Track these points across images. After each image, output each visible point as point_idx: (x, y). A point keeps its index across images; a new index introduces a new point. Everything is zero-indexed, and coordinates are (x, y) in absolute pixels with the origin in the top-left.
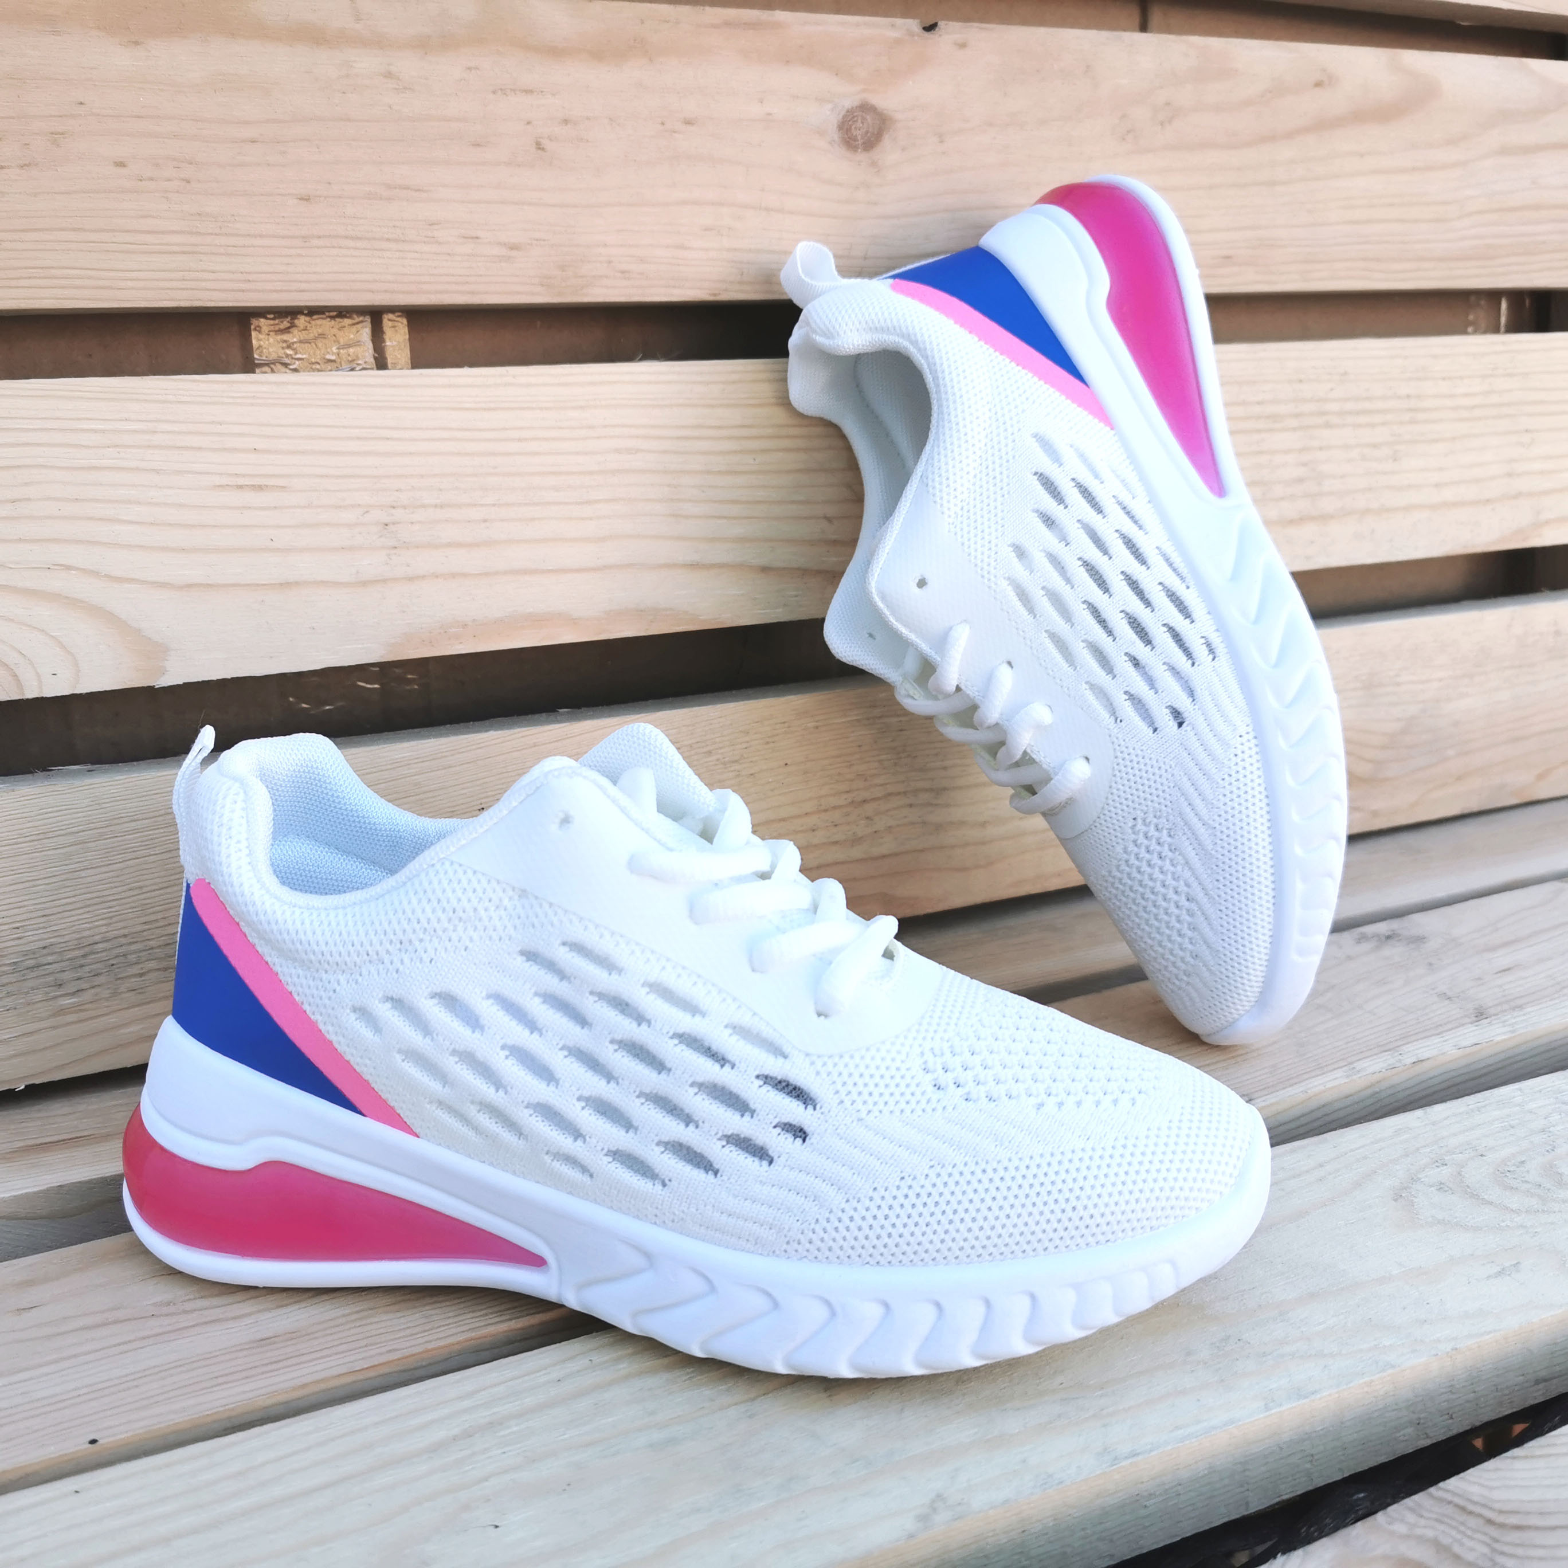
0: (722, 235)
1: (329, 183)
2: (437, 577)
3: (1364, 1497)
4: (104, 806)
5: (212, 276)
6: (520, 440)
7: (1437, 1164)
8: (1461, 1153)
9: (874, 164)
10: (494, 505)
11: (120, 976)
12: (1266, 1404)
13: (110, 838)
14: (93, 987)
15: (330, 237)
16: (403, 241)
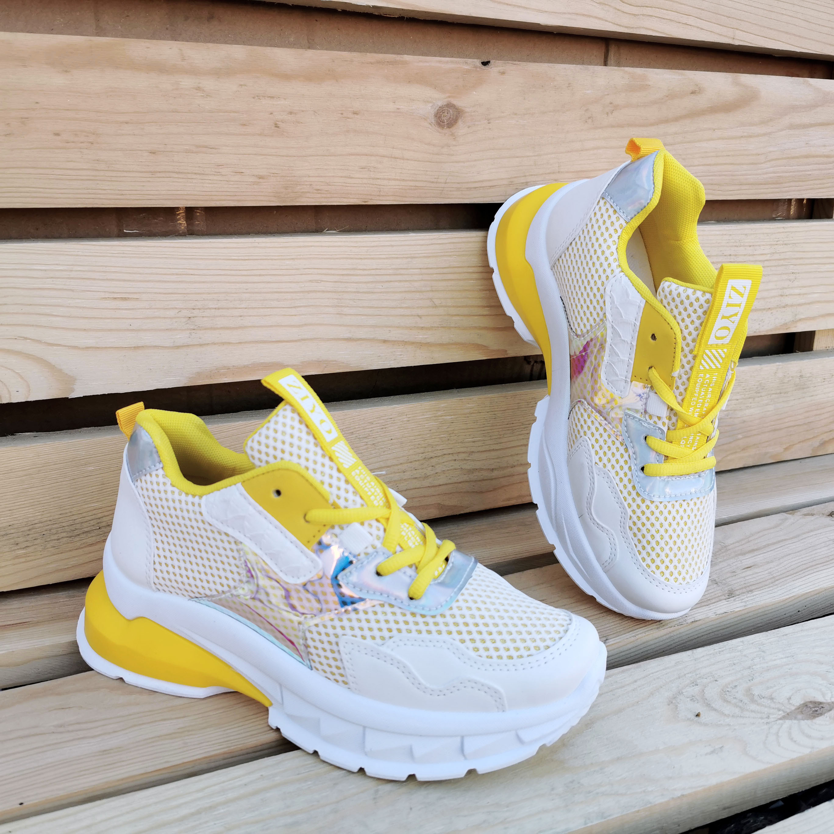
0: (371, 171)
1: (166, 145)
2: (215, 344)
4: (41, 457)
5: (104, 192)
7: (693, 684)
8: (706, 678)
9: (452, 134)
10: (246, 308)
11: (47, 540)
13: (43, 473)
14: (33, 545)
15: (165, 172)
16: (203, 174)
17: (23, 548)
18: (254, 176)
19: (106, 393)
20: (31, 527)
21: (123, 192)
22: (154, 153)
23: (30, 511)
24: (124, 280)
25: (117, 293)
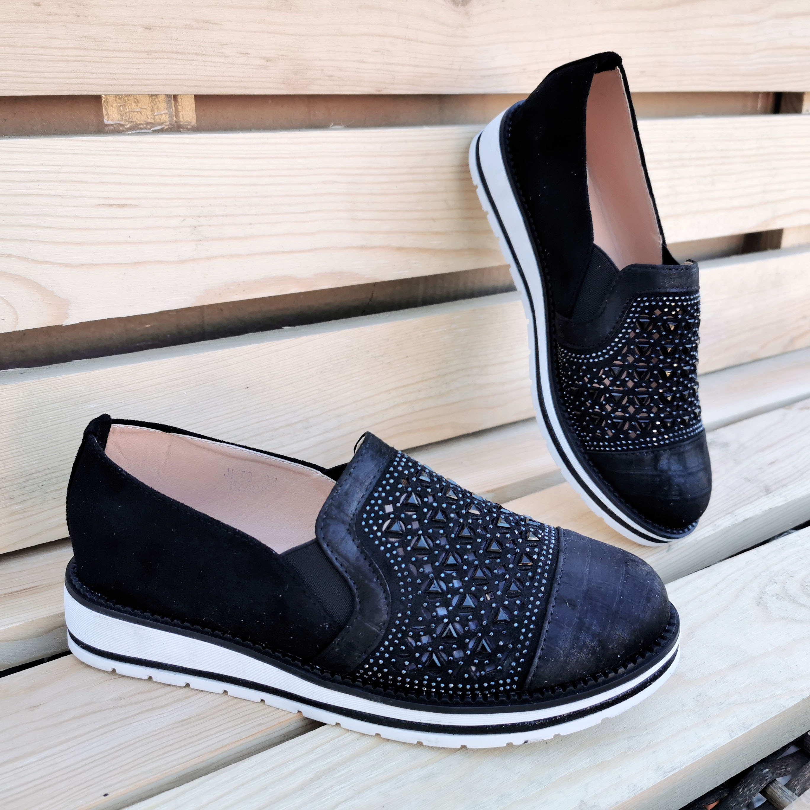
0: (384, 55)
1: (163, 19)
2: (224, 257)
3: (768, 772)
4: (35, 396)
5: (93, 76)
6: (270, 176)
7: (771, 583)
8: (781, 575)
9: (467, 14)
10: (256, 215)
11: (46, 491)
12: (730, 734)
13: (39, 414)
14: (31, 498)
15: (163, 51)
16: (205, 55)
17: (20, 503)
18: (261, 58)
19: (106, 318)
20: (27, 478)
21: (115, 77)
22: (149, 29)
23: (26, 459)
24: (120, 184)
25: (113, 199)
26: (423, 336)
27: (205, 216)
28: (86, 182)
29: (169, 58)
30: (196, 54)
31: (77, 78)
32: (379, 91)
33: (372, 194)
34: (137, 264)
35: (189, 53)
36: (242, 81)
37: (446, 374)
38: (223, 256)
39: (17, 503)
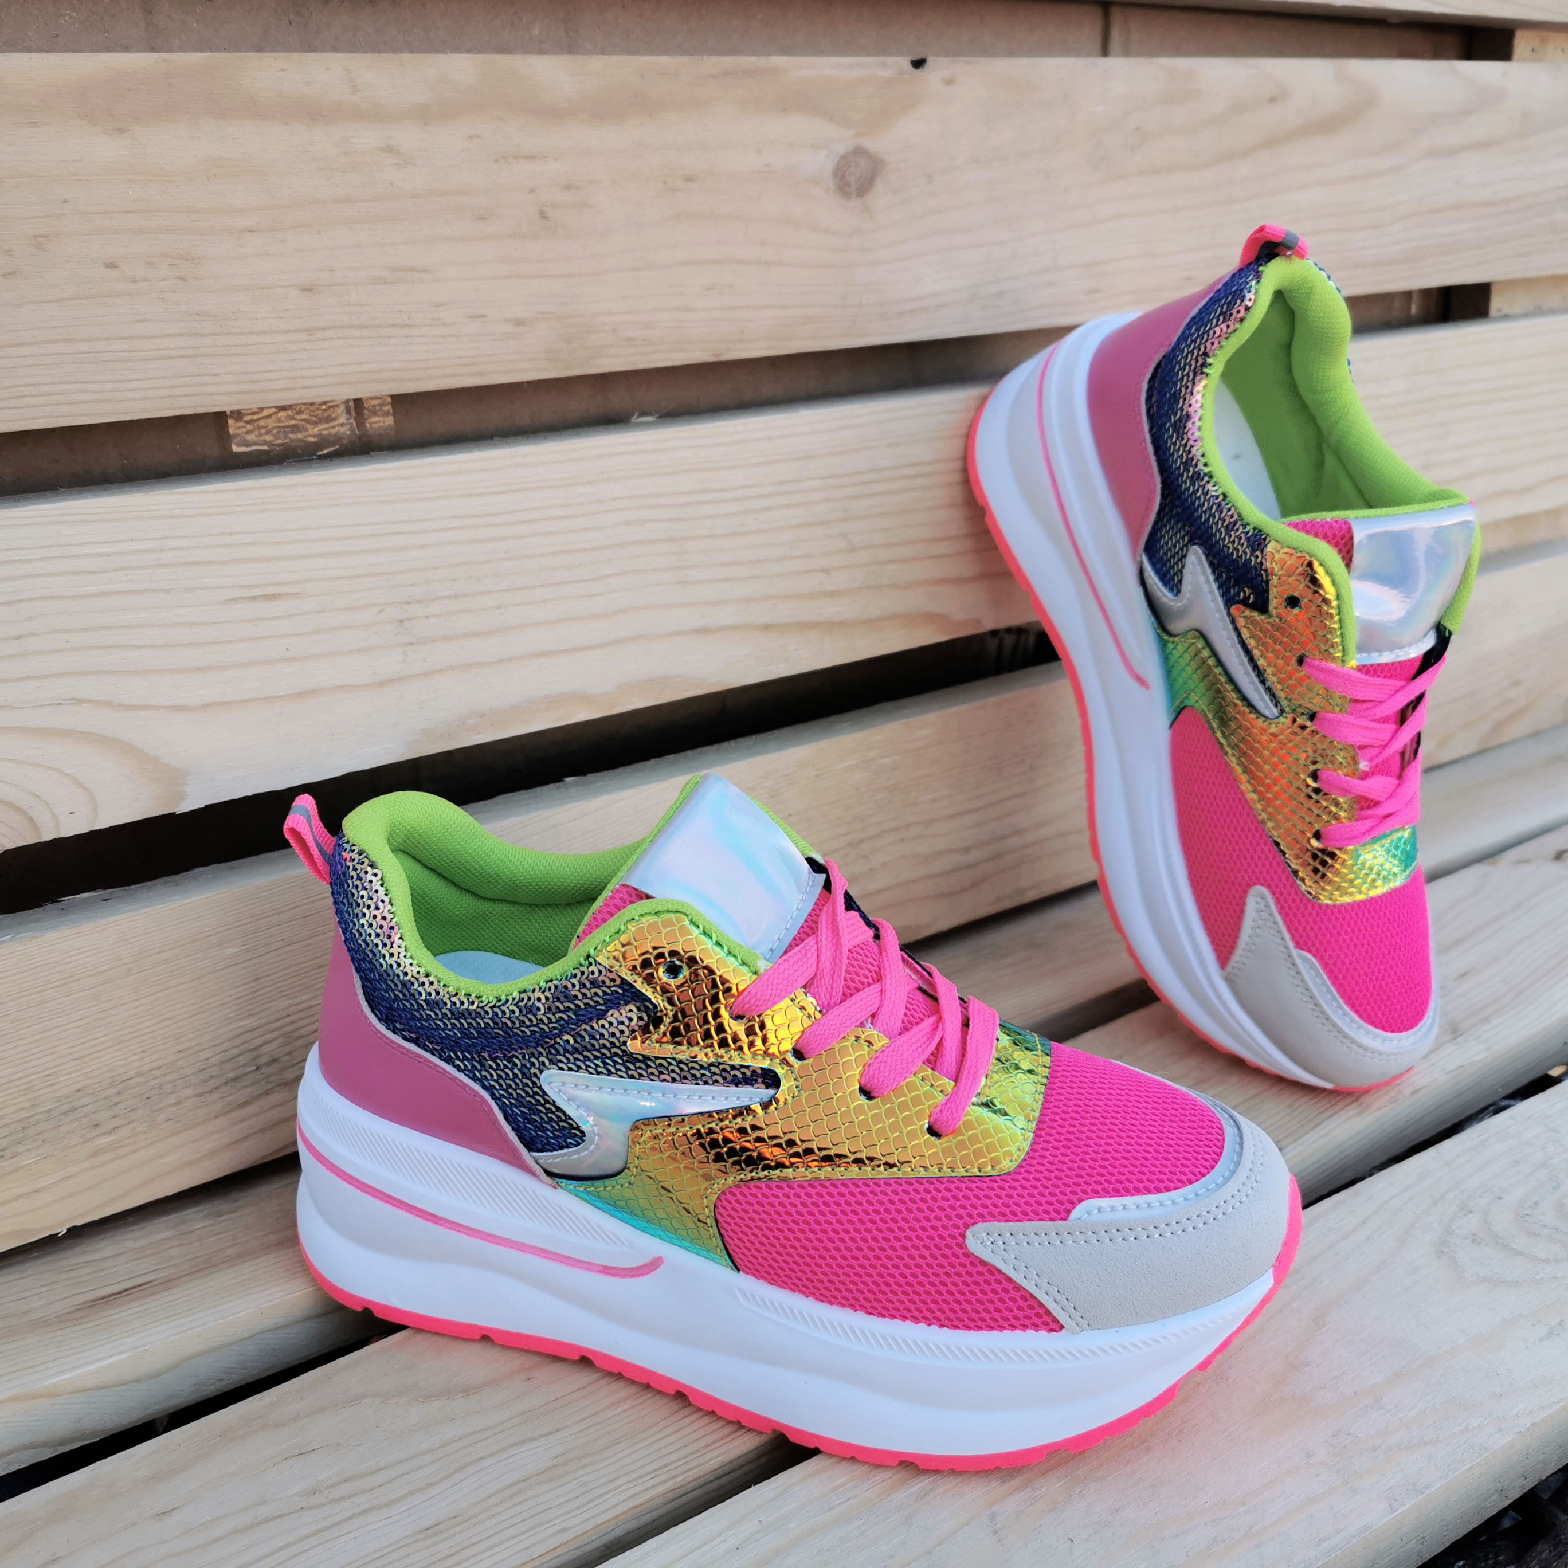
0: (723, 294)
1: (333, 271)
2: (454, 669)
3: (1464, 1565)
4: (130, 941)
5: (214, 379)
6: (530, 521)
7: (1463, 1212)
8: (1481, 1197)
9: (867, 209)
10: (507, 590)
11: (156, 1108)
12: (1390, 1506)
13: (141, 971)
14: (129, 1123)
15: (335, 327)
16: (409, 326)
17: (110, 1133)
18: (506, 320)
19: (250, 794)
20: (121, 1087)
21: (254, 377)
22: (308, 290)
23: (117, 1054)
25: (256, 586)
26: (818, 776)
27: (419, 602)
28: (210, 563)
29: (346, 338)
30: (394, 326)
31: (186, 386)
32: (717, 355)
33: (713, 536)
34: (302, 695)
35: (380, 326)
36: (475, 364)
37: (862, 841)
38: (451, 668)
39: (104, 1134)
